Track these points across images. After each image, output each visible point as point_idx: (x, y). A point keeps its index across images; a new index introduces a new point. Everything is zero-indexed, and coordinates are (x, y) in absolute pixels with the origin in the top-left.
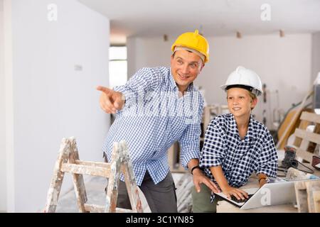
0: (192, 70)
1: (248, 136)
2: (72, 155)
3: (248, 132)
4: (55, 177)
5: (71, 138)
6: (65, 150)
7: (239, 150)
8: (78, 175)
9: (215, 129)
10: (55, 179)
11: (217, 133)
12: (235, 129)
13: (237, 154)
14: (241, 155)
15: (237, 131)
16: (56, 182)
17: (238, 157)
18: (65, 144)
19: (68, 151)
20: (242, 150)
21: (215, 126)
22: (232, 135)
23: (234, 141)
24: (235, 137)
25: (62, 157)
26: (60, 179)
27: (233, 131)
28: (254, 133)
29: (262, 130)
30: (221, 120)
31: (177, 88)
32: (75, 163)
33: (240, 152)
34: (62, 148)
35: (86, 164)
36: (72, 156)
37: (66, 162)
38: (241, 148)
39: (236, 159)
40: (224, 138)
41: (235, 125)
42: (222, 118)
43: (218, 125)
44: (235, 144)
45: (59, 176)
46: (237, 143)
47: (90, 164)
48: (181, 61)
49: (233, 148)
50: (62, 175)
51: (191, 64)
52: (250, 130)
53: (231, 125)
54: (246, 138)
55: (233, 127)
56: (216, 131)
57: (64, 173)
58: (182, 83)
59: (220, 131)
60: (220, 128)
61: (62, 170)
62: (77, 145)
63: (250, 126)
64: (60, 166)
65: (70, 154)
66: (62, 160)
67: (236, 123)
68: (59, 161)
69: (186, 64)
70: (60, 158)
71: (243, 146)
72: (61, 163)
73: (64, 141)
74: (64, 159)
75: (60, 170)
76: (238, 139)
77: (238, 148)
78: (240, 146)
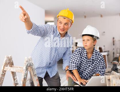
0: (66, 27)
2: (10, 63)
3: (92, 56)
5: (9, 56)
6: (6, 61)
7: (87, 64)
8: (13, 72)
9: (76, 53)
10: (1, 74)
11: (77, 56)
12: (86, 54)
13: (86, 66)
14: (88, 66)
15: (86, 56)
16: (2, 75)
17: (86, 67)
18: (6, 58)
19: (8, 62)
20: (89, 64)
21: (77, 52)
23: (85, 60)
24: (85, 58)
26: (3, 74)
27: (84, 55)
29: (99, 56)
30: (79, 50)
31: (60, 35)
32: (11, 67)
33: (87, 65)
35: (16, 67)
37: (7, 66)
38: (88, 63)
39: (85, 67)
40: (80, 58)
41: (86, 52)
42: (80, 49)
43: (78, 52)
44: (85, 61)
45: (3, 72)
47: (18, 67)
48: (61, 23)
49: (84, 63)
50: (5, 72)
51: (65, 24)
53: (84, 52)
55: (85, 53)
56: (77, 55)
57: (5, 71)
58: (61, 32)
59: (78, 54)
60: (79, 53)
66: (5, 65)
67: (87, 52)
69: (63, 24)
70: (4, 64)
71: (89, 62)
72: (4, 66)
73: (6, 57)
74: (6, 65)
75: (4, 69)
76: (87, 59)
77: (86, 63)
78: (87, 62)
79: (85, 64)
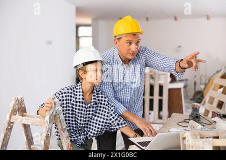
1: (93, 100)
2: (21, 109)
3: (93, 97)
4: (6, 125)
5: (20, 97)
6: (14, 106)
7: (88, 113)
10: (6, 127)
12: (81, 97)
13: (87, 116)
15: (83, 99)
16: (7, 129)
18: (14, 102)
19: (17, 106)
22: (80, 102)
23: (82, 107)
24: (82, 103)
25: (12, 111)
26: (10, 127)
27: (79, 99)
28: (97, 99)
32: (23, 115)
34: (11, 104)
36: (20, 111)
37: (15, 114)
41: (81, 93)
45: (9, 125)
46: (85, 107)
50: (12, 125)
52: (94, 96)
54: (91, 102)
55: (80, 95)
57: (13, 123)
61: (11, 121)
62: (25, 102)
63: (94, 93)
64: (10, 117)
65: (18, 109)
66: (11, 113)
68: (9, 114)
70: (10, 112)
72: (11, 115)
73: (13, 99)
74: (14, 112)
75: (10, 120)
76: (85, 104)
77: (87, 111)
78: (88, 109)
79: (85, 113)
